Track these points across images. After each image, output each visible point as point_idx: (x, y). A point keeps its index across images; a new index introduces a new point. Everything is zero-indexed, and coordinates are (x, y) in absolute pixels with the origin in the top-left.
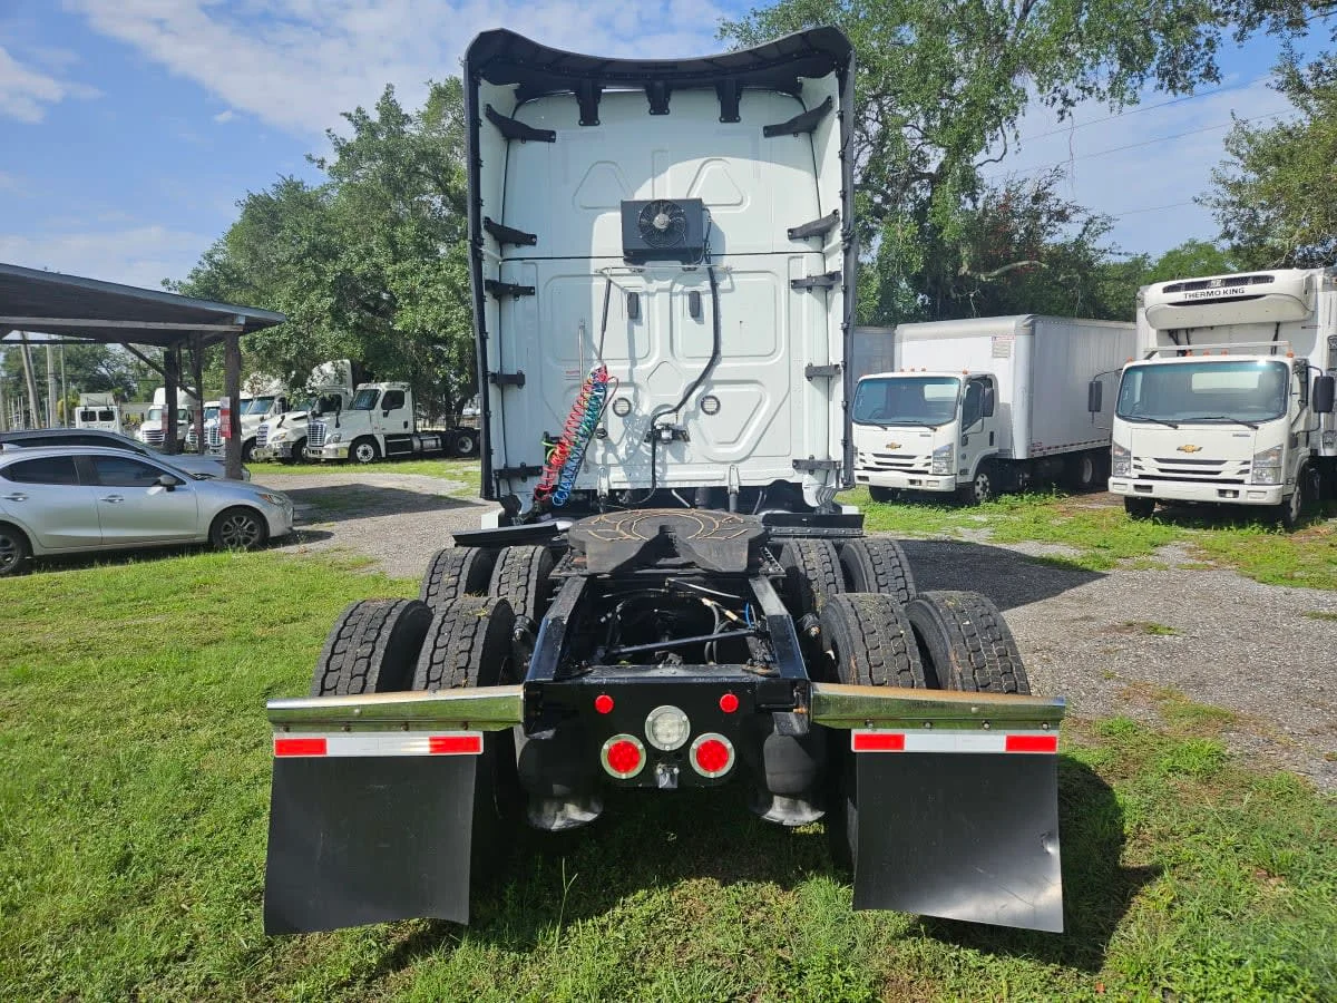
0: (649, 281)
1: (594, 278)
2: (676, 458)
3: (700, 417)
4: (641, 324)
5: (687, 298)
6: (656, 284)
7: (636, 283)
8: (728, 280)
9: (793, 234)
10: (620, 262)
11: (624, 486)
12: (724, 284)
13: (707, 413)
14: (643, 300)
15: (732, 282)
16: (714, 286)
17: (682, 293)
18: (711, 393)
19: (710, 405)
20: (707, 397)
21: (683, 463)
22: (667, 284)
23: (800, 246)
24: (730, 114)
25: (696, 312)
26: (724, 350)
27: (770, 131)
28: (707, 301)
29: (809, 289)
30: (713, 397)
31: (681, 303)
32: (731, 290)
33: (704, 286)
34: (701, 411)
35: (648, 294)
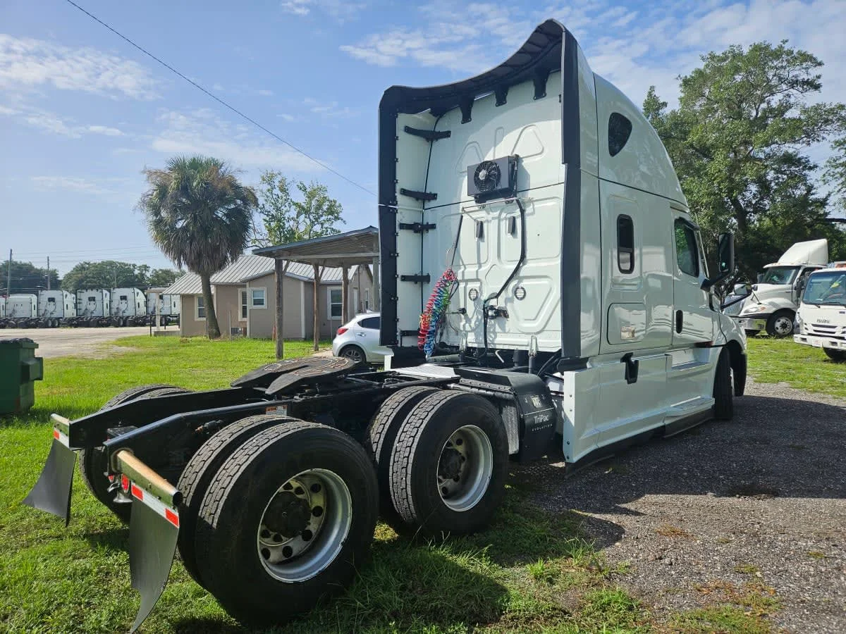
0: (488, 213)
2: (501, 329)
3: (514, 301)
4: (484, 241)
5: (508, 222)
6: (492, 215)
7: (482, 215)
8: (531, 206)
10: (473, 203)
11: (474, 345)
12: (528, 210)
13: (519, 299)
14: (486, 225)
15: (534, 208)
16: (523, 212)
17: (505, 218)
18: (520, 285)
19: (520, 293)
20: (518, 288)
21: (507, 333)
22: (497, 214)
24: (540, 93)
25: (512, 230)
28: (519, 222)
30: (523, 288)
31: (505, 225)
32: (533, 214)
33: (517, 213)
34: (515, 297)
35: (488, 221)
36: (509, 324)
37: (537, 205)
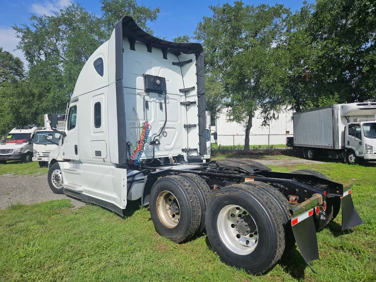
0: (150, 98)
1: (137, 95)
2: (157, 149)
3: (162, 137)
4: (149, 110)
5: (159, 104)
6: (152, 99)
7: (147, 98)
8: (168, 100)
9: (181, 90)
10: (144, 91)
11: (144, 158)
12: (167, 101)
13: (164, 136)
14: (149, 103)
15: (169, 101)
16: (165, 101)
17: (158, 102)
18: (165, 131)
19: (165, 134)
20: (164, 132)
21: (159, 151)
22: (155, 99)
23: (182, 94)
24: (165, 57)
25: (161, 108)
26: (167, 119)
27: (174, 64)
28: (164, 105)
29: (184, 105)
30: (165, 132)
31: (158, 105)
32: (168, 103)
33: (163, 101)
34: (163, 136)
35: (150, 101)
36: (161, 147)
37: (170, 100)
